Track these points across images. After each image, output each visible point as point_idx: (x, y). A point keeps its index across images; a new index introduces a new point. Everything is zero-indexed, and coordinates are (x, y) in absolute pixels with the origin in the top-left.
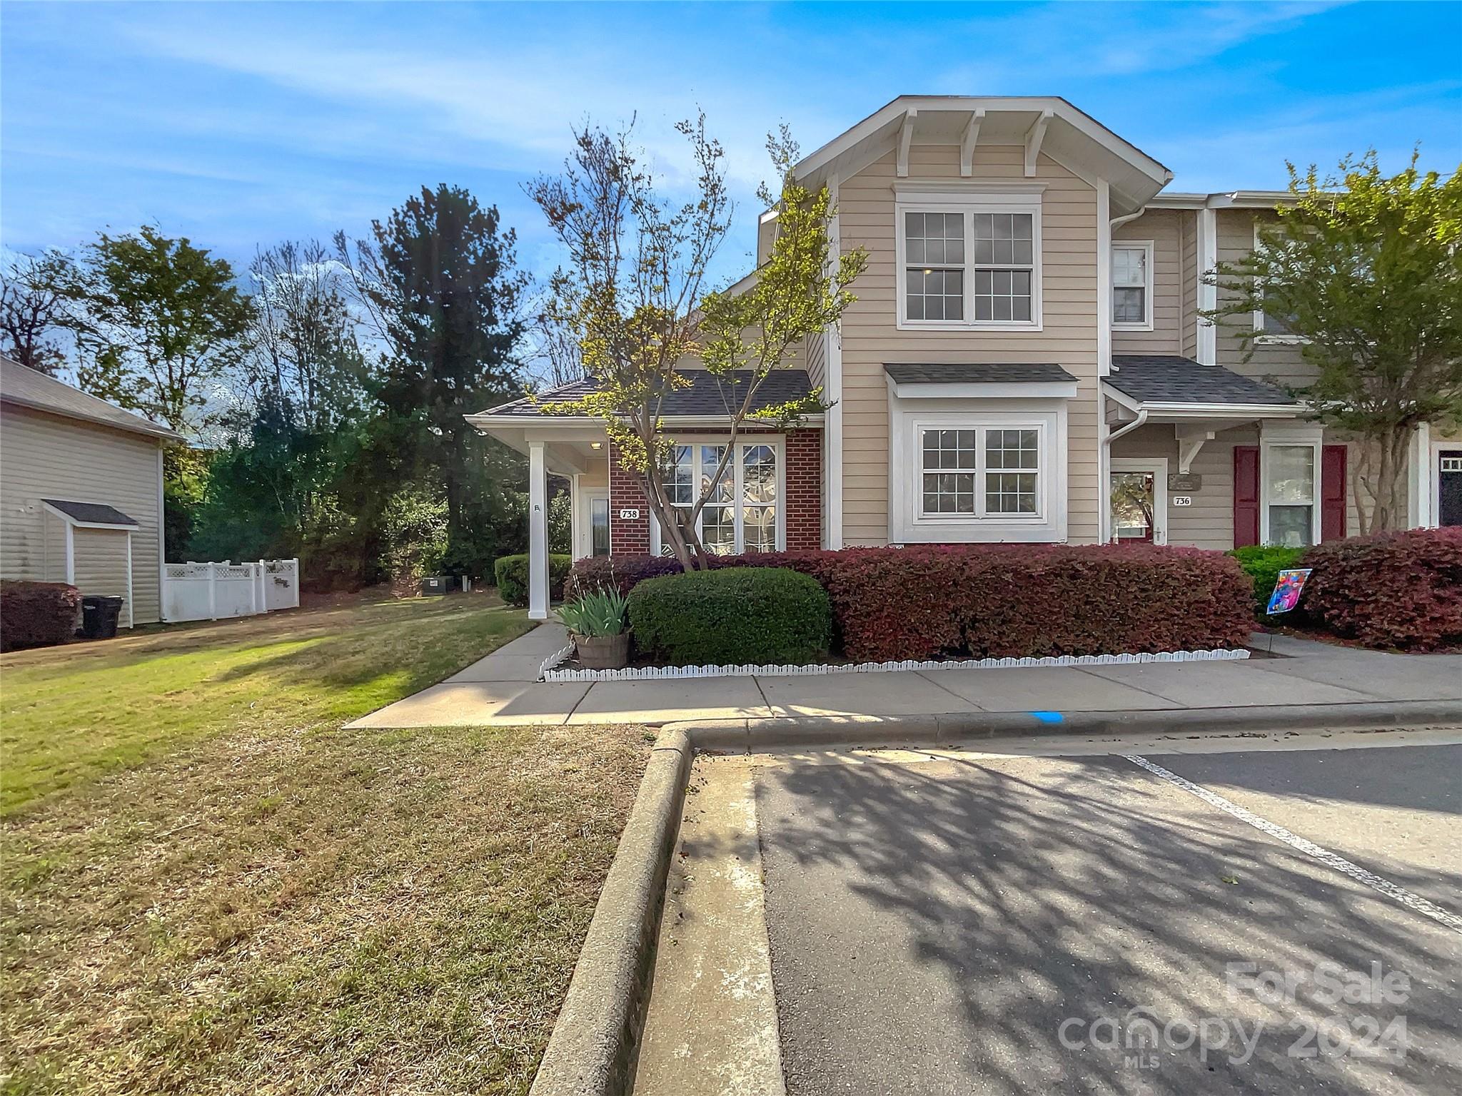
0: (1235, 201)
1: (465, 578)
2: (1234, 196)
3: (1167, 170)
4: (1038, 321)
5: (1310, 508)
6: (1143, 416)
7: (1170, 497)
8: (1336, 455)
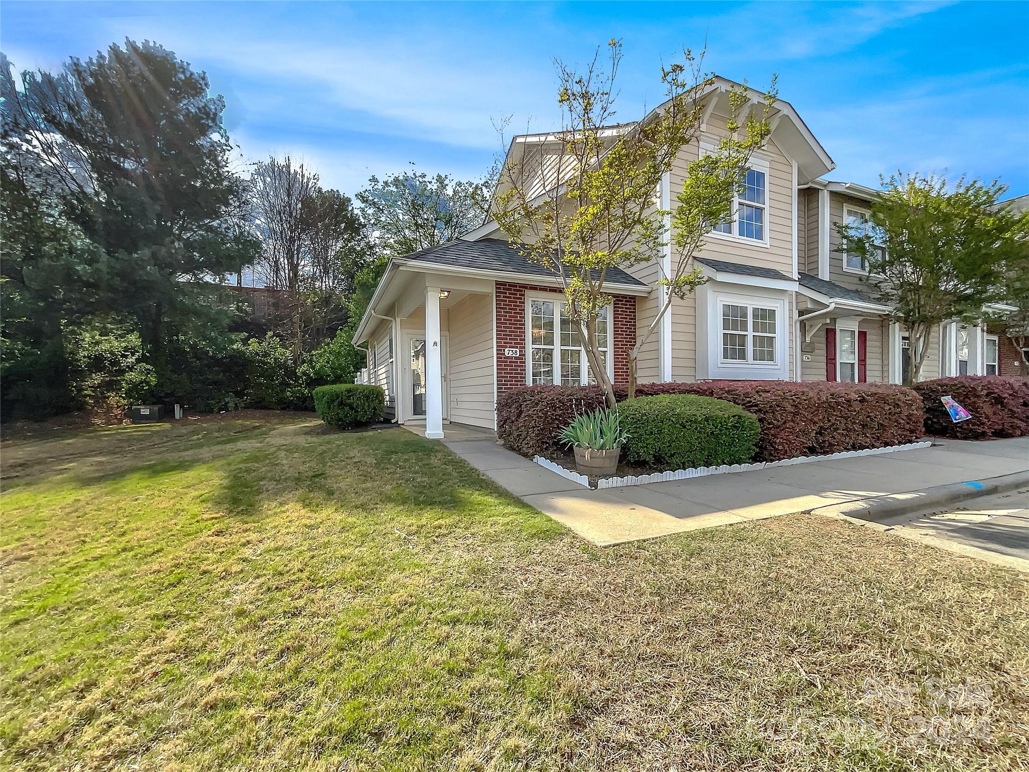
0: (847, 188)
1: (177, 408)
2: (847, 185)
3: (833, 163)
4: (767, 241)
5: (853, 364)
6: (832, 306)
7: (802, 355)
8: (863, 336)
